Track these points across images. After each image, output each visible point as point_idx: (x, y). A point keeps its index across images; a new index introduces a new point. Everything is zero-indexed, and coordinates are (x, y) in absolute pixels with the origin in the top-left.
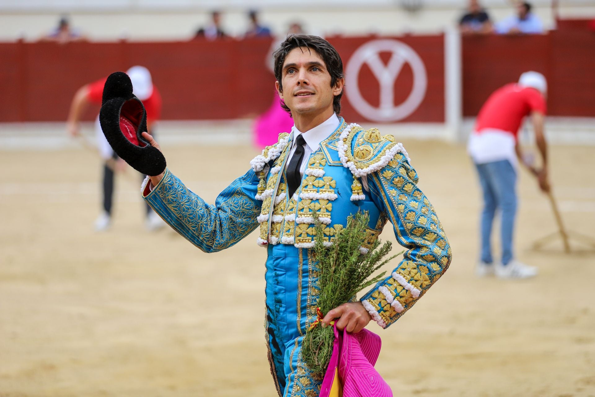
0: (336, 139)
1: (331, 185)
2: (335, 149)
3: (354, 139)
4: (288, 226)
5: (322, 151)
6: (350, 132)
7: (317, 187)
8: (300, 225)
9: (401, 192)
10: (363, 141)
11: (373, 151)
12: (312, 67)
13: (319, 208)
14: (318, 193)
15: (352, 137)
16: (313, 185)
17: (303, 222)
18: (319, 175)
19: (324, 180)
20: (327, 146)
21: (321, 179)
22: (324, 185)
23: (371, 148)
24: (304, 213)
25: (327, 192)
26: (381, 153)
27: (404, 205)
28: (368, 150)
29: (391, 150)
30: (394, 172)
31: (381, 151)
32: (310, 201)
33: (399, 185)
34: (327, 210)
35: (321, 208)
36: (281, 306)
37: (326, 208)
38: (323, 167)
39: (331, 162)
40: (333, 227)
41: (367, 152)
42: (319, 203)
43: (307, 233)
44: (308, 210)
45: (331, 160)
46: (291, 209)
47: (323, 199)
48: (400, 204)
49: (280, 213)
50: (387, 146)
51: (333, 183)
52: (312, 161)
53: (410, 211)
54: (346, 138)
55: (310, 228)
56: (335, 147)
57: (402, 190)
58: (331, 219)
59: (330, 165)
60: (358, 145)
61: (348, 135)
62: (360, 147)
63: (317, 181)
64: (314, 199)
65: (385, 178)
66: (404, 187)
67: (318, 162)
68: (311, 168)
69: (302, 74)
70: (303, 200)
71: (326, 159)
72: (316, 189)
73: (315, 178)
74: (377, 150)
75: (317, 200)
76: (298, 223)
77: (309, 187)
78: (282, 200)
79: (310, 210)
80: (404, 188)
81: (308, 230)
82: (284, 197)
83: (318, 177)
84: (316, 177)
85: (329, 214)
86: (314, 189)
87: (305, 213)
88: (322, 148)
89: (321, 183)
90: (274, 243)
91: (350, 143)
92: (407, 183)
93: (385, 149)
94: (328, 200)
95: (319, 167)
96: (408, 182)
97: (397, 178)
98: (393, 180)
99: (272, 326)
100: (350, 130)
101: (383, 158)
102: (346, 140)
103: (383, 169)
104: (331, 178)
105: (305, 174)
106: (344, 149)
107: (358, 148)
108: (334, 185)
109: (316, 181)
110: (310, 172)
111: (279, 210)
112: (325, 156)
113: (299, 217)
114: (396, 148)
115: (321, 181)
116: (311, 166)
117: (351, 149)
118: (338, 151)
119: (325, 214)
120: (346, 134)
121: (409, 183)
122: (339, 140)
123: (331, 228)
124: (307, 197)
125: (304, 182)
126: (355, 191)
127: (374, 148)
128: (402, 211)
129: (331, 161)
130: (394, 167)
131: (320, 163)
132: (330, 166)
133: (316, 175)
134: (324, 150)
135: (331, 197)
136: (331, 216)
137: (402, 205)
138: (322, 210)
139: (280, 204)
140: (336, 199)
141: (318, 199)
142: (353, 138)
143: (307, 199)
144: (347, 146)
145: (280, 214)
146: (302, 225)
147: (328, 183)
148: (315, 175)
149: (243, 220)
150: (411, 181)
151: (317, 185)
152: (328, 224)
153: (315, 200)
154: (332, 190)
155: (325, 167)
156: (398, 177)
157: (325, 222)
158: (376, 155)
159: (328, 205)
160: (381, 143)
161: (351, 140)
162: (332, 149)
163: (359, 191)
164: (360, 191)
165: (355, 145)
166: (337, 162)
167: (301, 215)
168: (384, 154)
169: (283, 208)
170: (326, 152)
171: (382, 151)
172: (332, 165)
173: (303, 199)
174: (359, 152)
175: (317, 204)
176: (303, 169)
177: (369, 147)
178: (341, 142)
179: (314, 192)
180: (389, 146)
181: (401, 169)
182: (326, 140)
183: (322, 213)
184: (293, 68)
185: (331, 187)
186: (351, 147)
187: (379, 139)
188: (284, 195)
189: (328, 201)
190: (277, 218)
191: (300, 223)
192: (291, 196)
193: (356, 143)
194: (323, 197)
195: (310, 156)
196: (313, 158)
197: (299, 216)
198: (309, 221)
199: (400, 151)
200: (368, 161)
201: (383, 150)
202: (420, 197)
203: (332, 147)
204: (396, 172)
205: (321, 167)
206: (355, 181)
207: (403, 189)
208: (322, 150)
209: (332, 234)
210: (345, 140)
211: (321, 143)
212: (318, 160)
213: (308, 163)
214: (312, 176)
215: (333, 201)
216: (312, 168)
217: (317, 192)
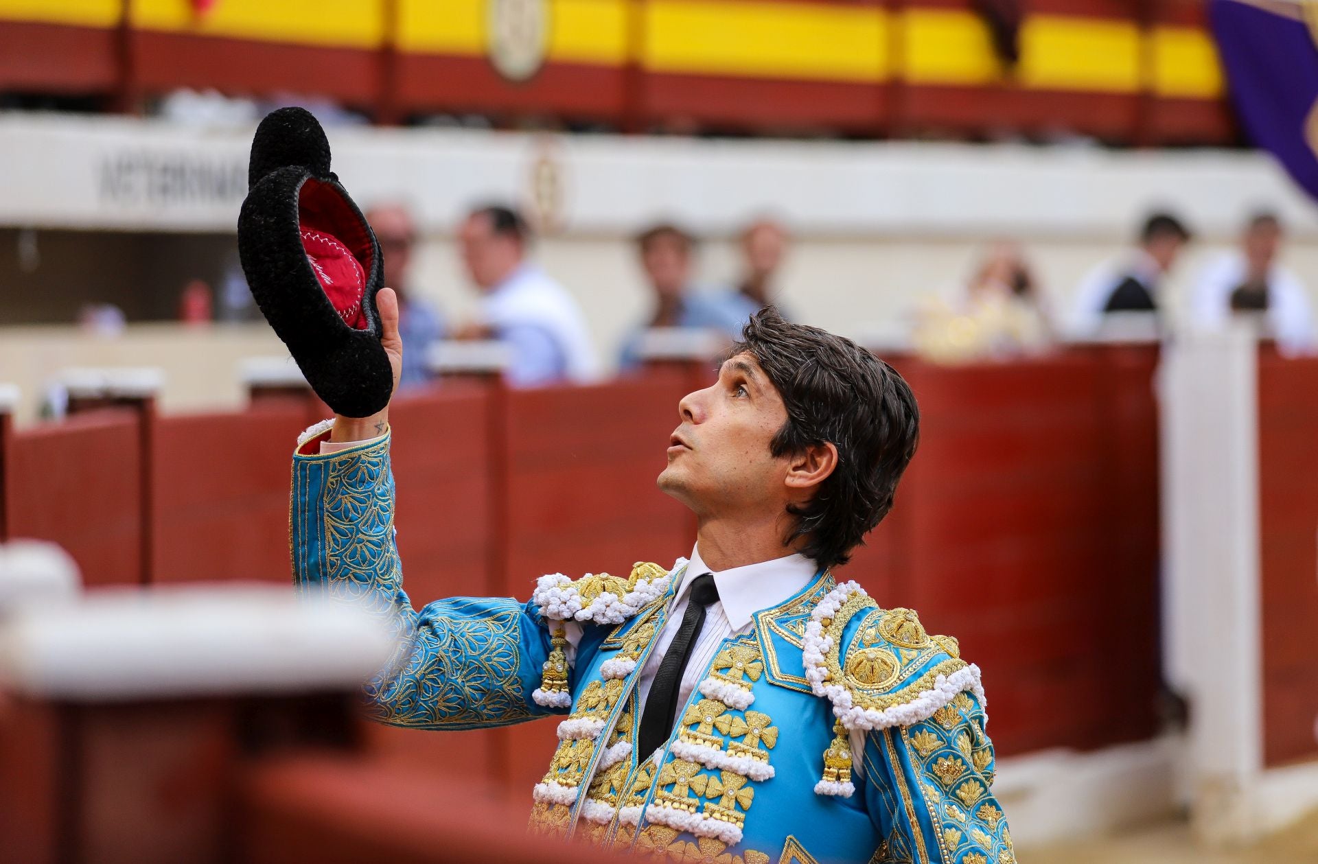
0: (801, 614)
1: (764, 737)
2: (795, 643)
3: (854, 626)
5: (755, 639)
6: (842, 605)
7: (725, 736)
8: (653, 828)
9: (949, 798)
10: (876, 637)
11: (901, 670)
13: (716, 793)
14: (723, 752)
15: (848, 618)
16: (714, 726)
17: (664, 820)
18: (736, 703)
19: (748, 719)
20: (771, 629)
21: (741, 714)
22: (745, 735)
23: (896, 658)
24: (672, 797)
25: (749, 756)
26: (920, 681)
27: (959, 833)
28: (888, 662)
29: (952, 677)
30: (942, 740)
31: (921, 675)
32: (697, 768)
33: (948, 779)
34: (739, 805)
35: (722, 795)
37: (736, 798)
38: (751, 684)
39: (775, 675)
40: (743, 857)
41: (885, 666)
42: (721, 781)
44: (685, 791)
45: (776, 670)
46: (641, 790)
47: (735, 772)
48: (950, 826)
49: (607, 795)
50: (941, 666)
51: (770, 734)
52: (725, 659)
53: (975, 851)
54: (831, 619)
55: (681, 843)
56: (795, 635)
57: (951, 793)
58: (743, 831)
59: (771, 681)
60: (862, 644)
61: (837, 611)
62: (867, 650)
63: (727, 717)
64: (709, 767)
65: (916, 750)
66: (959, 787)
67: (740, 665)
68: (718, 678)
70: (676, 761)
71: (764, 663)
72: (721, 739)
73: (723, 707)
74: (910, 669)
75: (718, 770)
76: (651, 819)
77: (701, 727)
78: (617, 760)
79: (692, 792)
80: (958, 792)
81: (672, 849)
82: (624, 755)
83: (731, 707)
84: (726, 706)
85: (742, 816)
86: (714, 738)
87: (677, 799)
88: (759, 630)
89: (738, 726)
91: (839, 633)
92: (969, 779)
93: (933, 670)
94: (747, 776)
95: (741, 681)
96: (973, 778)
97: (946, 758)
98: (935, 761)
100: (844, 597)
101: (925, 692)
102: (831, 624)
103: (916, 728)
104: (768, 718)
105: (699, 692)
106: (821, 646)
107: (860, 651)
108: (771, 741)
109: (724, 716)
110: (712, 688)
111: (605, 787)
112: (762, 655)
113: (657, 805)
114: (963, 677)
115: (738, 720)
116: (718, 674)
117: (840, 651)
118: (803, 650)
119: (731, 813)
120: (832, 608)
121: (976, 780)
122: (809, 617)
123: (738, 857)
124: (693, 756)
125: (688, 713)
126: (831, 770)
127: (905, 661)
128: (953, 848)
129: (778, 671)
130: (946, 726)
131: (745, 672)
132: (772, 684)
133: (729, 701)
134: (764, 637)
135: (757, 771)
136: (744, 822)
137: (954, 829)
138: (724, 801)
139: (611, 771)
140: (770, 779)
141: (720, 766)
142: (850, 622)
143: (691, 759)
144: (830, 641)
145: (607, 800)
146: (659, 828)
147: (756, 732)
148: (725, 700)
149: (464, 687)
150: (980, 776)
151: (725, 728)
152: (731, 843)
153: (711, 770)
154: (764, 752)
155: (756, 685)
156: (951, 757)
157: (725, 838)
158: (906, 683)
159: (742, 792)
160: (924, 653)
161: (844, 625)
162: (786, 638)
163: (841, 771)
164: (845, 771)
165: (853, 642)
166: (791, 680)
167: (664, 802)
168: (928, 684)
169: (616, 783)
170: (766, 643)
171: (926, 676)
172: (778, 683)
173: (680, 758)
174: (861, 662)
175: (714, 781)
177: (889, 656)
178: (815, 626)
179: (715, 745)
180: (947, 667)
181: (961, 737)
182: (773, 611)
183: (722, 809)
185: (761, 744)
186: (841, 645)
187: (921, 640)
188: (626, 747)
189: (745, 780)
190: (599, 809)
191: (656, 822)
193: (855, 636)
194: (735, 766)
195: (721, 646)
196: (728, 651)
197: (658, 801)
198: (683, 824)
199: (971, 689)
200: (880, 694)
201: (928, 673)
202: (995, 824)
203: (786, 633)
204: (949, 743)
205: (745, 683)
206: (838, 741)
207: (954, 794)
208: (758, 637)
210: (827, 623)
211: (759, 617)
212: (741, 661)
213: (711, 663)
214: (716, 699)
215: (759, 783)
216: (719, 680)
217: (721, 748)
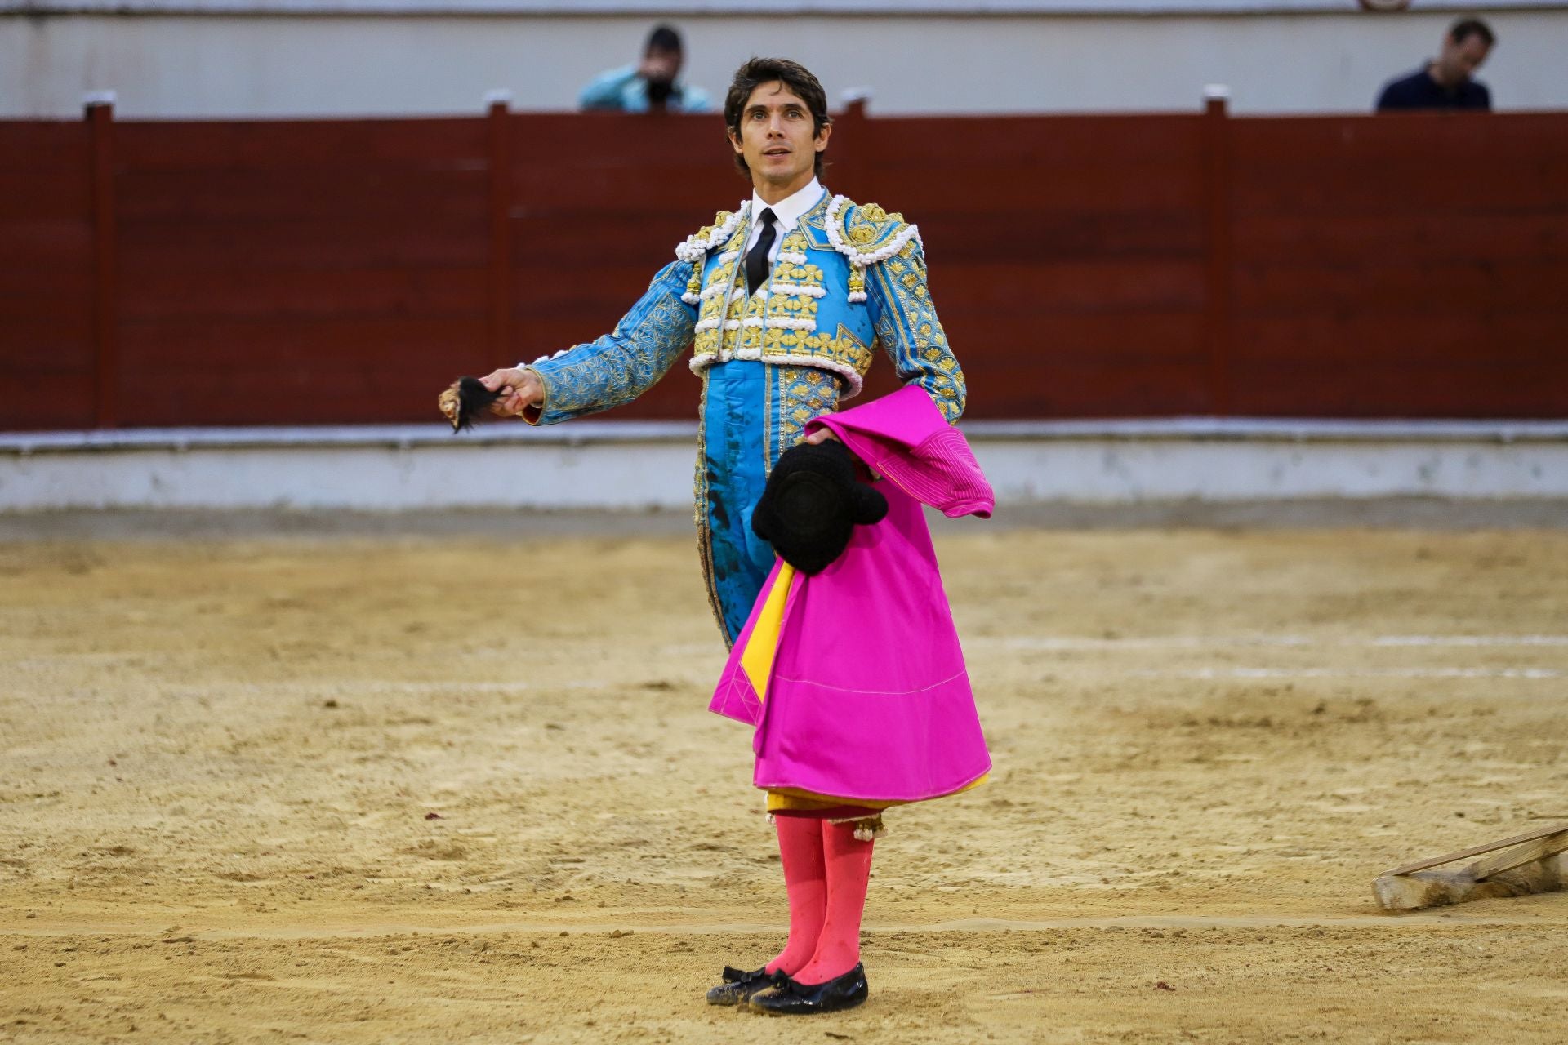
0: (821, 214)
1: (816, 276)
4: (748, 334)
5: (801, 231)
6: (840, 207)
7: (796, 279)
10: (861, 220)
12: (790, 111)
13: (798, 308)
14: (797, 288)
15: (845, 213)
16: (790, 275)
17: (773, 326)
18: (798, 263)
19: (806, 269)
20: (808, 224)
21: (802, 267)
22: (807, 277)
23: (874, 228)
24: (777, 314)
25: (811, 287)
26: (889, 237)
29: (904, 233)
30: (904, 266)
31: (888, 234)
32: (786, 297)
33: (909, 286)
34: (811, 312)
35: (802, 309)
36: (738, 453)
37: (809, 309)
38: (804, 252)
39: (815, 246)
42: (800, 301)
43: (781, 343)
46: (754, 311)
47: (806, 296)
49: (736, 317)
50: (897, 228)
51: (819, 275)
52: (787, 242)
54: (837, 215)
55: (786, 336)
56: (821, 225)
58: (816, 325)
59: (813, 249)
60: (855, 225)
61: (838, 211)
62: (858, 227)
63: (796, 270)
64: (792, 295)
65: (892, 272)
67: (796, 244)
68: (786, 253)
69: (774, 123)
71: (809, 242)
72: (795, 281)
73: (792, 266)
74: (882, 232)
75: (797, 296)
76: (765, 328)
77: (783, 278)
78: (738, 300)
79: (787, 310)
81: (782, 339)
82: (741, 296)
83: (796, 265)
84: (794, 265)
85: (813, 316)
86: (792, 281)
87: (779, 314)
88: (802, 225)
90: (725, 359)
91: (842, 221)
93: (894, 230)
94: (812, 296)
95: (798, 252)
97: (907, 275)
98: (902, 277)
99: (718, 487)
100: (839, 204)
101: (892, 242)
102: (837, 217)
103: (891, 260)
105: (779, 261)
106: (835, 228)
107: (855, 228)
110: (784, 258)
111: (734, 314)
112: (806, 238)
113: (768, 320)
114: (909, 232)
115: (801, 270)
116: (786, 251)
117: (845, 229)
118: (826, 232)
119: (808, 316)
120: (836, 209)
122: (825, 215)
124: (782, 292)
125: (775, 271)
126: (854, 288)
127: (879, 229)
130: (905, 258)
131: (799, 247)
132: (814, 251)
133: (795, 262)
134: (805, 228)
135: (816, 294)
136: (816, 320)
138: (803, 311)
139: (736, 306)
140: (824, 296)
141: (798, 294)
142: (846, 215)
144: (840, 223)
145: (737, 320)
146: (772, 331)
147: (811, 274)
148: (793, 263)
151: (795, 276)
152: (811, 331)
153: (794, 297)
154: (818, 283)
155: (807, 253)
156: (910, 274)
157: (808, 329)
158: (882, 239)
159: (811, 305)
160: (887, 223)
161: (844, 217)
162: (817, 228)
163: (858, 288)
164: (860, 288)
165: (851, 225)
167: (771, 318)
168: (893, 238)
169: (739, 310)
170: (808, 231)
173: (774, 295)
174: (857, 233)
175: (796, 302)
176: (772, 255)
177: (871, 227)
178: (830, 218)
179: (793, 285)
180: (900, 228)
182: (806, 216)
184: (761, 112)
185: (816, 280)
186: (845, 226)
187: (884, 217)
188: (741, 292)
190: (732, 324)
191: (769, 328)
192: (752, 292)
193: (851, 221)
194: (805, 293)
195: (784, 237)
196: (788, 240)
199: (914, 238)
200: (870, 247)
201: (891, 233)
203: (816, 225)
204: (908, 267)
205: (800, 252)
206: (854, 273)
208: (802, 229)
209: (816, 346)
210: (835, 217)
211: (800, 219)
212: (796, 242)
213: (781, 247)
214: (787, 263)
215: (819, 299)
217: (796, 285)
